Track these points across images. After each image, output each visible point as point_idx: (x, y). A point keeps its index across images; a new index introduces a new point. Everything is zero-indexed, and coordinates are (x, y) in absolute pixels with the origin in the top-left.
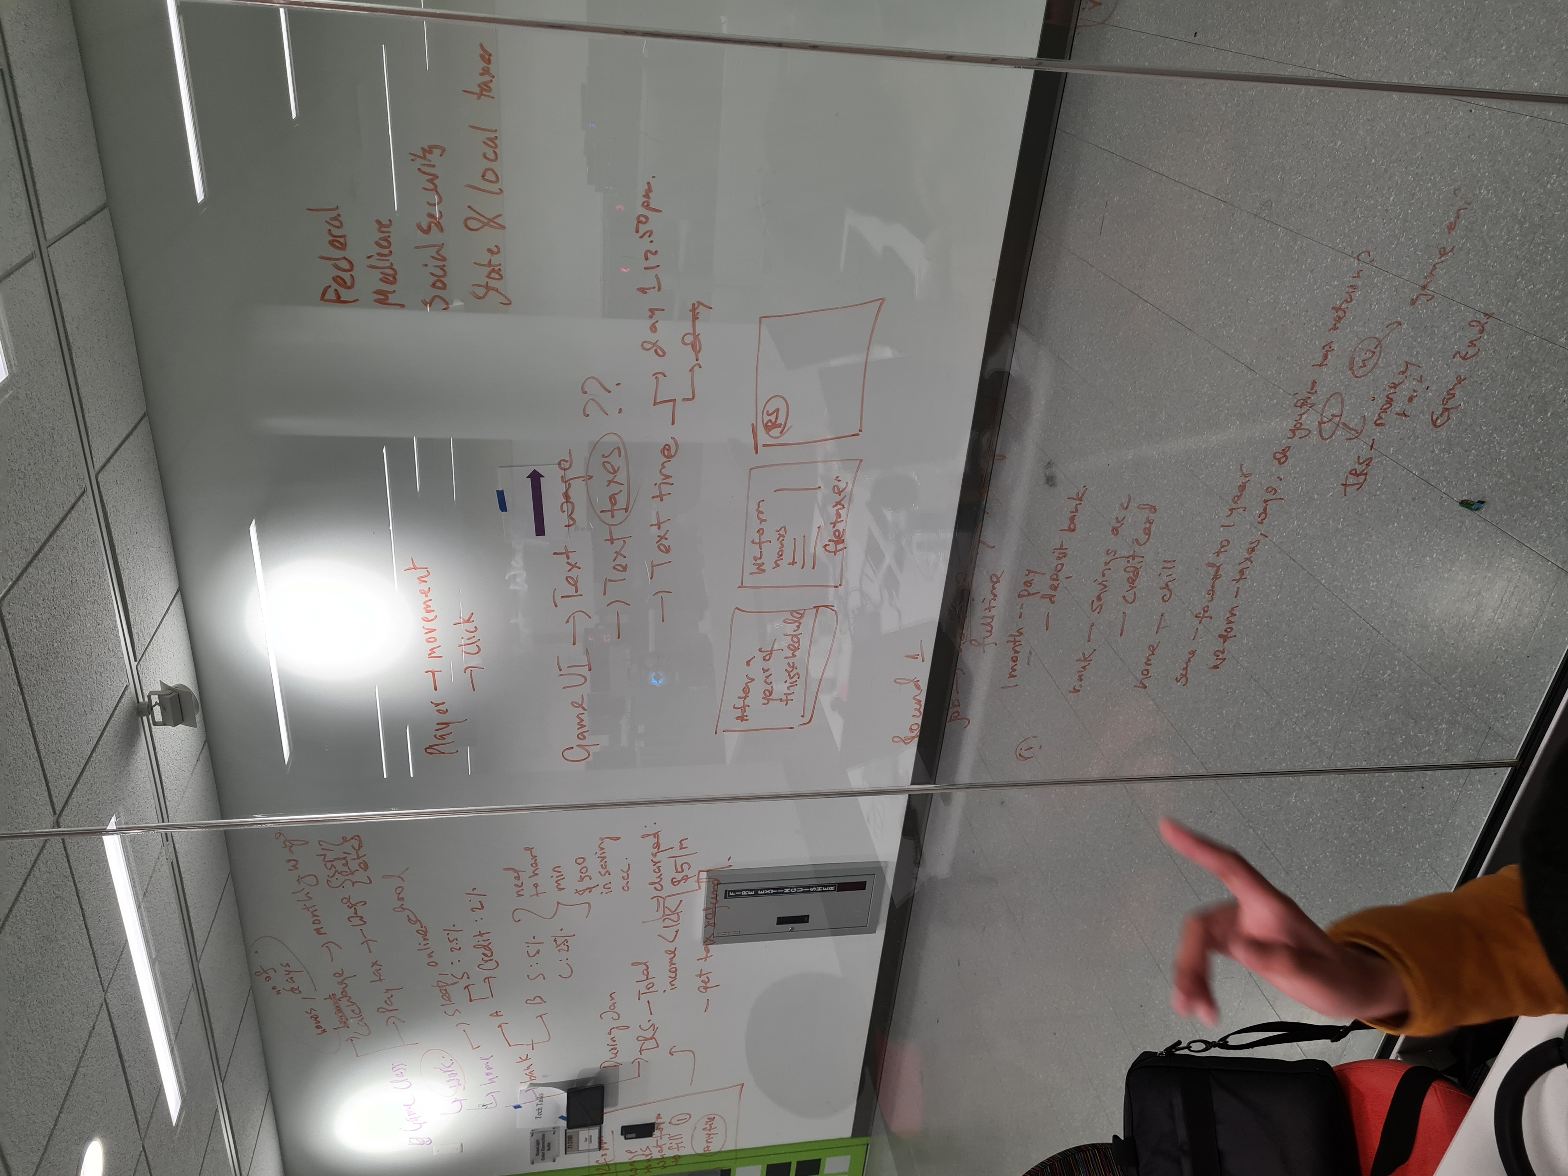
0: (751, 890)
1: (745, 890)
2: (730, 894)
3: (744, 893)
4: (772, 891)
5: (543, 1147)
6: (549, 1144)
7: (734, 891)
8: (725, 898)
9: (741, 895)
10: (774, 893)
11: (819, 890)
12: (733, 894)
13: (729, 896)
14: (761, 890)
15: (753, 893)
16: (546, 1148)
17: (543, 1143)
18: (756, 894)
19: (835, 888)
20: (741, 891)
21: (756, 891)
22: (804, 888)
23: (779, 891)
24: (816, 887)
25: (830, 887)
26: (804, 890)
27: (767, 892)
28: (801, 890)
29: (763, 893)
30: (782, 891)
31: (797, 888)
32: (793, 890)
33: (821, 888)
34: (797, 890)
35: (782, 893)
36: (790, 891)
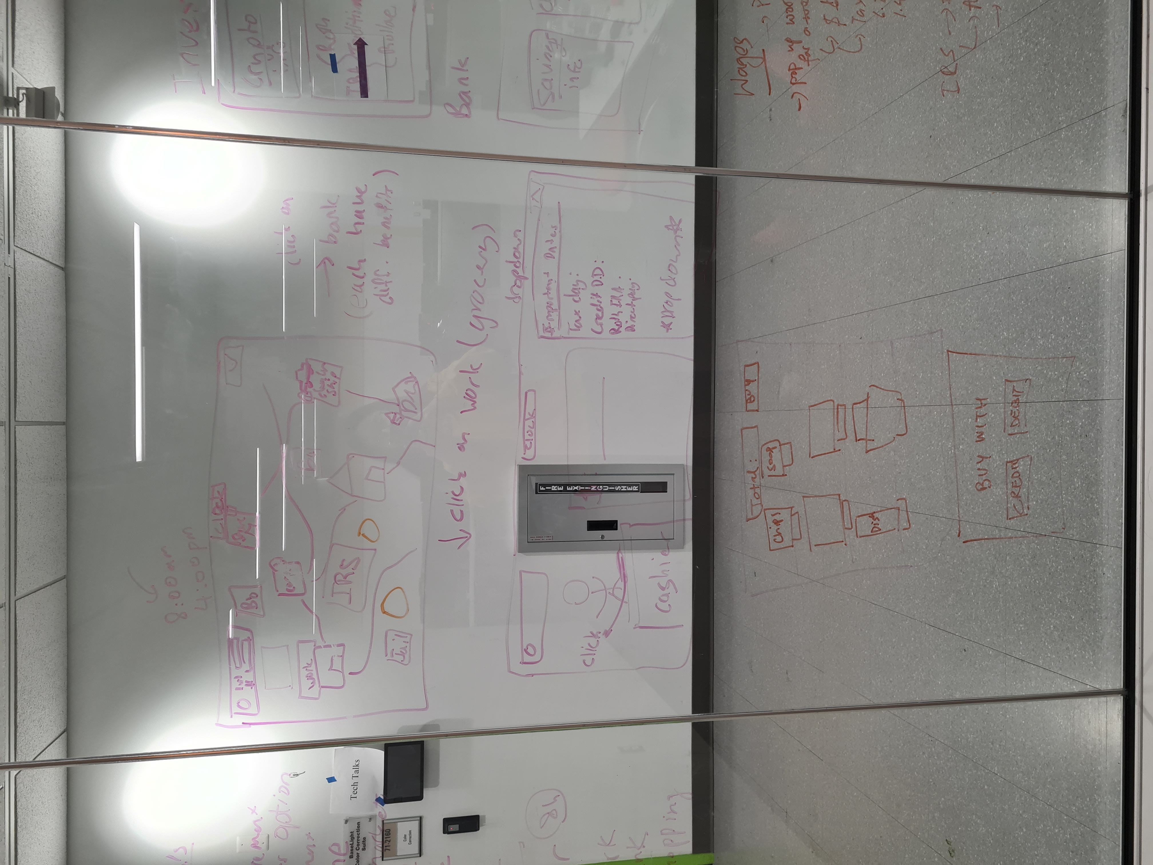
0: (560, 485)
1: (555, 485)
2: (541, 489)
3: (554, 488)
4: (580, 488)
5: (358, 845)
6: (364, 838)
7: (544, 486)
8: (536, 493)
9: (550, 490)
10: (582, 491)
11: (624, 489)
12: (543, 489)
13: (540, 491)
14: (570, 485)
15: (562, 489)
16: (361, 847)
17: (358, 837)
18: (565, 490)
20: (551, 485)
21: (565, 486)
22: (609, 486)
23: (586, 488)
24: (621, 485)
25: (634, 487)
26: (610, 488)
27: (575, 488)
28: (607, 488)
29: (572, 489)
30: (590, 488)
31: (603, 485)
32: (599, 488)
33: (626, 487)
34: (603, 488)
35: (590, 491)
36: (596, 488)
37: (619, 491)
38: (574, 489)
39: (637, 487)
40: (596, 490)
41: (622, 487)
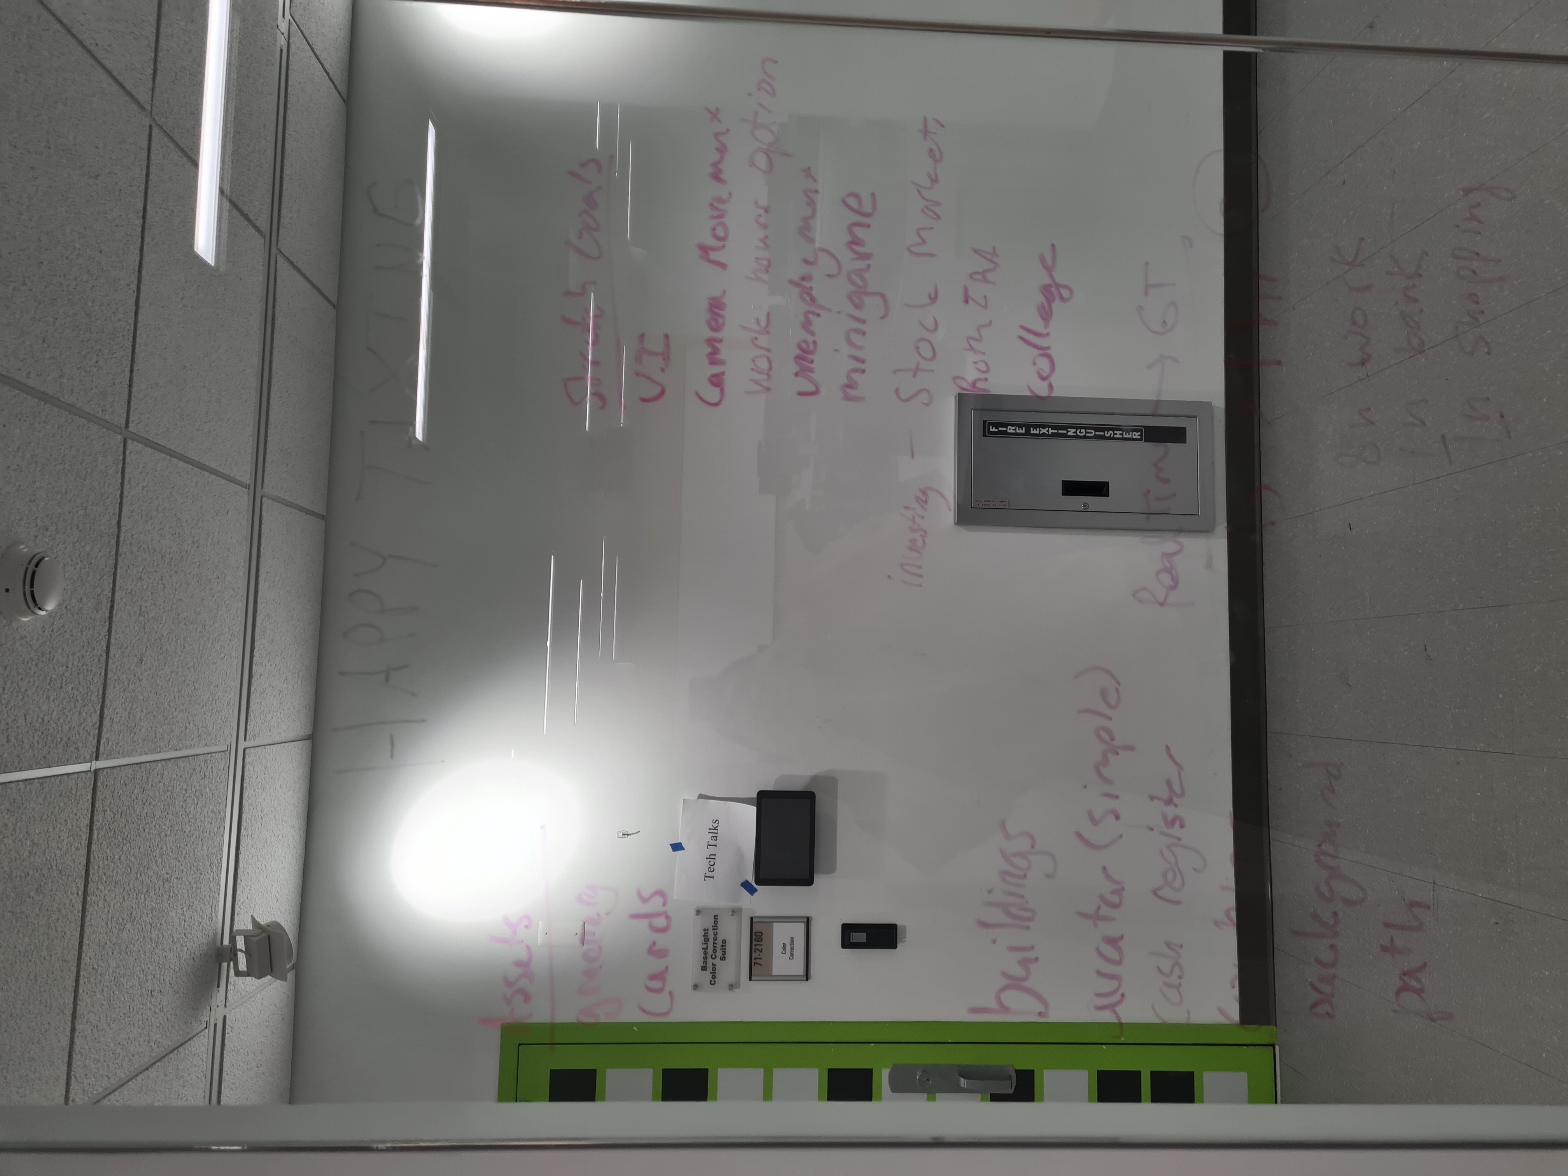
0: (1020, 426)
1: (1012, 425)
2: (991, 430)
3: (1011, 429)
4: (1051, 431)
5: (715, 951)
6: (724, 941)
7: (997, 425)
8: (984, 435)
9: (1005, 433)
10: (1053, 435)
11: (1118, 436)
12: (994, 430)
13: (990, 432)
14: (1035, 426)
15: (1023, 431)
16: (719, 953)
17: (715, 939)
18: (1028, 433)
19: (1141, 435)
20: (1006, 425)
21: (1028, 427)
22: (1096, 430)
23: (1060, 431)
24: (1113, 430)
25: (1134, 433)
26: (1097, 433)
27: (1043, 431)
28: (1092, 433)
29: (1038, 432)
30: (1065, 432)
31: (1086, 428)
32: (1080, 432)
33: (1121, 432)
34: (1086, 432)
35: (1065, 436)
36: (1075, 432)
37: (1110, 438)
38: (1041, 432)
39: (1139, 433)
40: (1075, 434)
41: (1115, 432)
